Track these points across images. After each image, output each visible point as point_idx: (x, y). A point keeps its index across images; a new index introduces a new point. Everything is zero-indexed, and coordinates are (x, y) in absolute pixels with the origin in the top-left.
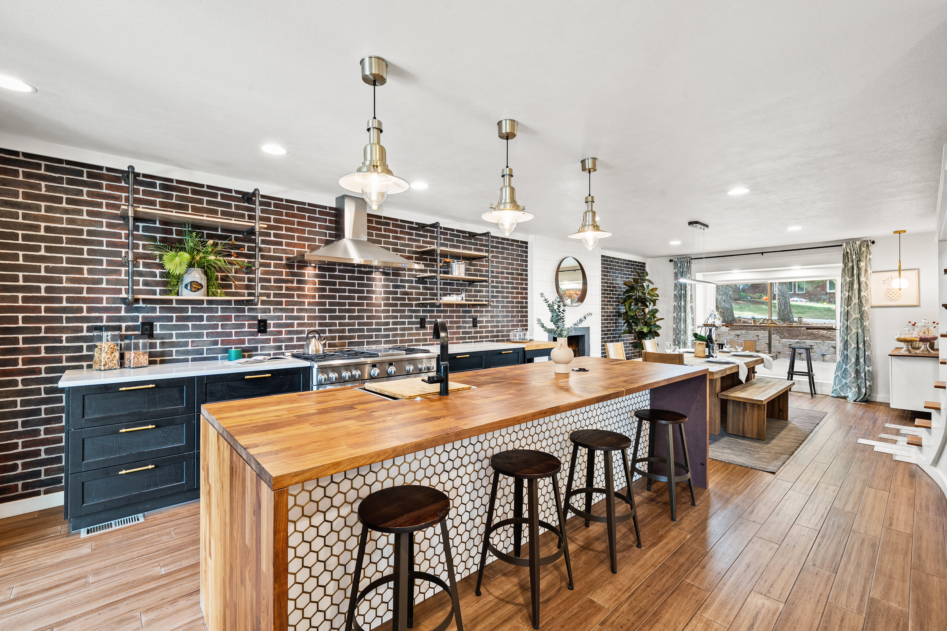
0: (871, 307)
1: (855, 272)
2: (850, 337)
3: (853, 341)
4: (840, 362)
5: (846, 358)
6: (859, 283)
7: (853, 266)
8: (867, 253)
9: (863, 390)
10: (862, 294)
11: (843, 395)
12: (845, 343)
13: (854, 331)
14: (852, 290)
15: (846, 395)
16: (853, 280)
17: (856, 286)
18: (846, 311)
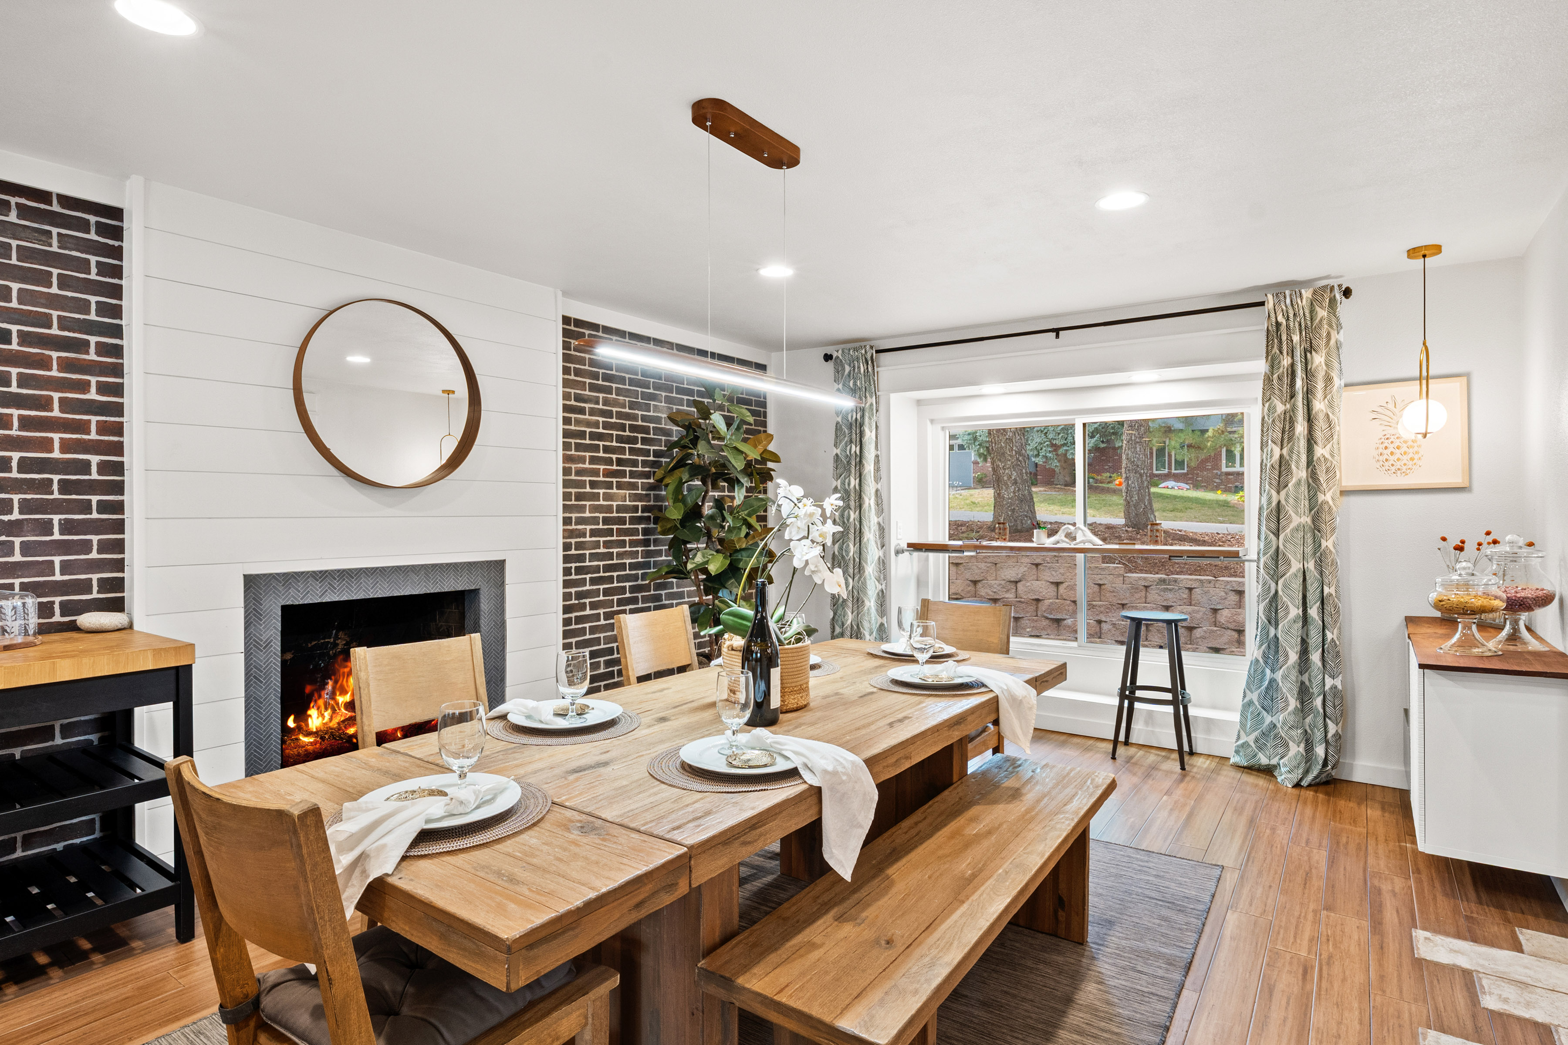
0: (1343, 493)
1: (1299, 383)
2: (1285, 586)
3: (1292, 599)
4: (1257, 661)
5: (1273, 647)
6: (1310, 419)
7: (1293, 365)
8: (1330, 325)
9: (1320, 751)
10: (1320, 451)
11: (1264, 761)
12: (1270, 602)
13: (1296, 566)
14: (1290, 439)
15: (1274, 762)
16: (1294, 409)
17: (1301, 428)
18: (1274, 504)
